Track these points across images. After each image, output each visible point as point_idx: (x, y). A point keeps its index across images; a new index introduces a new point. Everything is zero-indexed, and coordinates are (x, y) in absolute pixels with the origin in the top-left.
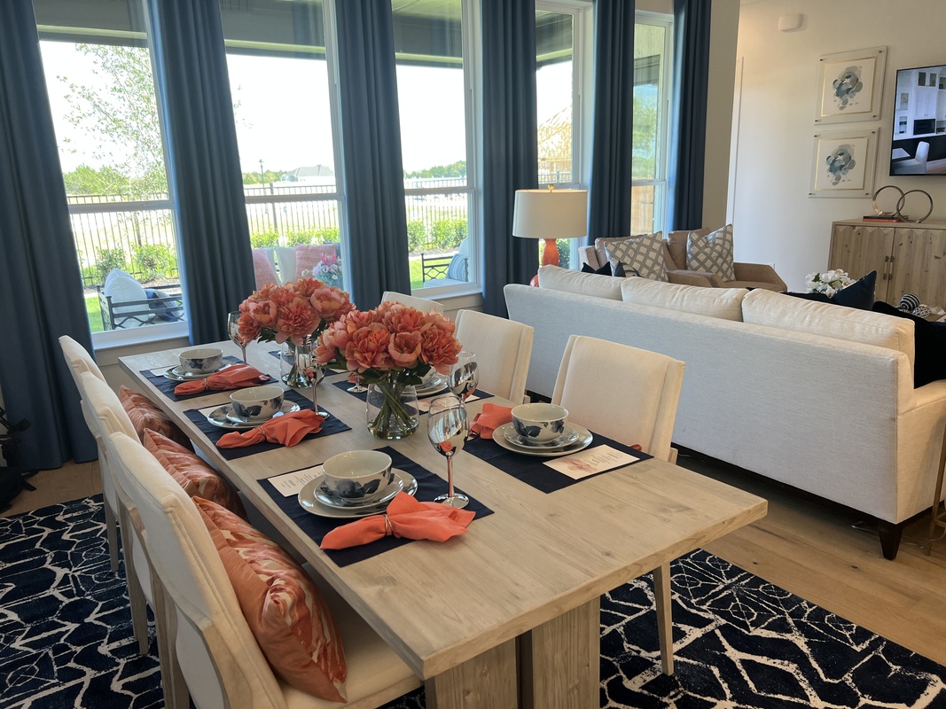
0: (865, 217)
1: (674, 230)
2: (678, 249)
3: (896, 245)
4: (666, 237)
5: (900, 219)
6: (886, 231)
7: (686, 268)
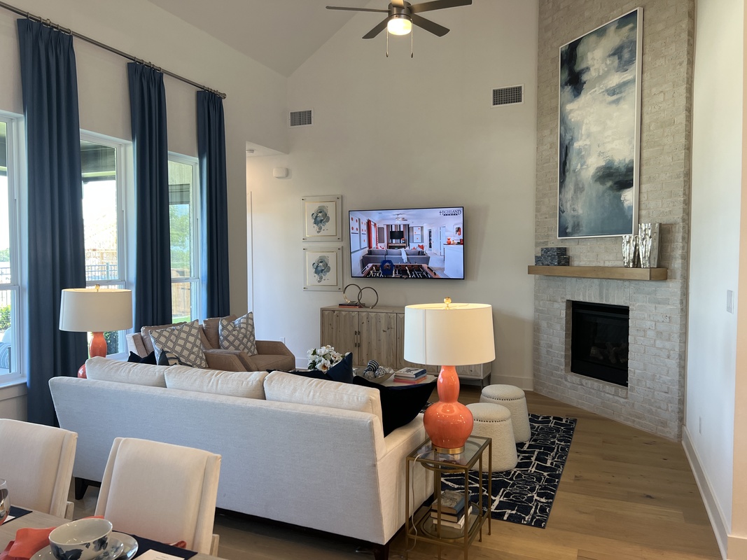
0: (340, 305)
1: (208, 317)
2: (212, 332)
3: (360, 324)
4: (202, 323)
5: (361, 306)
6: (353, 314)
7: (219, 348)
